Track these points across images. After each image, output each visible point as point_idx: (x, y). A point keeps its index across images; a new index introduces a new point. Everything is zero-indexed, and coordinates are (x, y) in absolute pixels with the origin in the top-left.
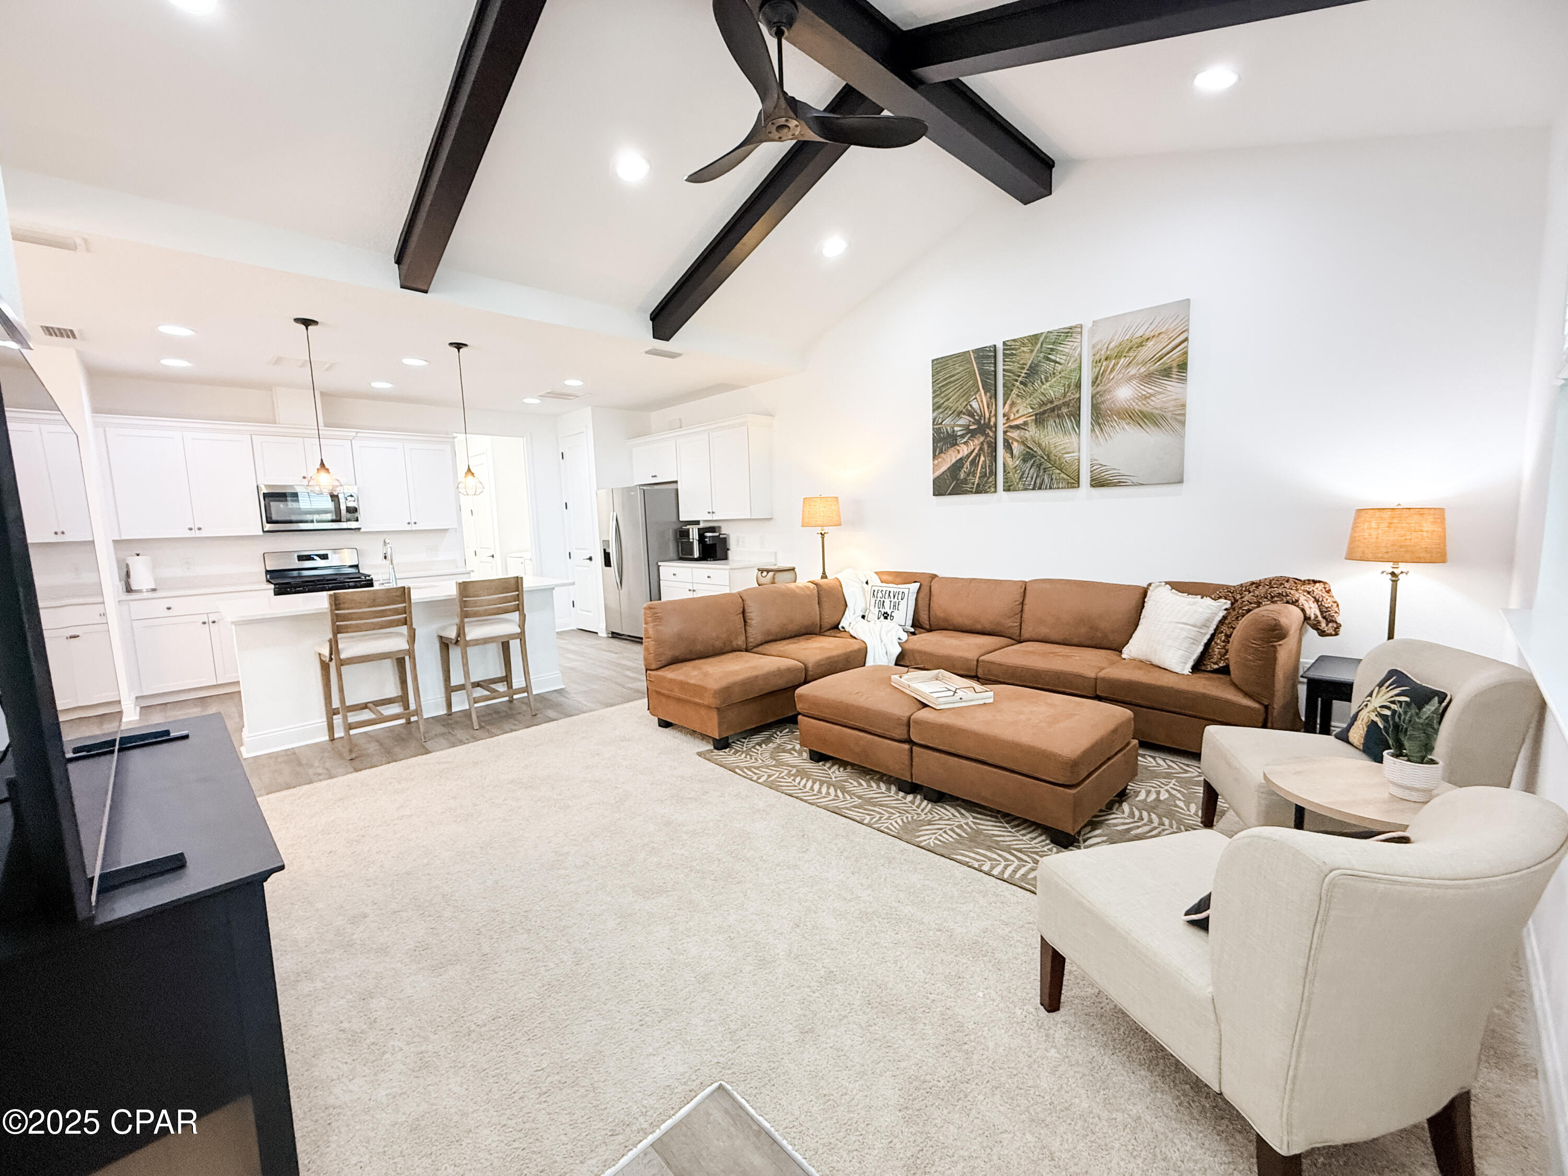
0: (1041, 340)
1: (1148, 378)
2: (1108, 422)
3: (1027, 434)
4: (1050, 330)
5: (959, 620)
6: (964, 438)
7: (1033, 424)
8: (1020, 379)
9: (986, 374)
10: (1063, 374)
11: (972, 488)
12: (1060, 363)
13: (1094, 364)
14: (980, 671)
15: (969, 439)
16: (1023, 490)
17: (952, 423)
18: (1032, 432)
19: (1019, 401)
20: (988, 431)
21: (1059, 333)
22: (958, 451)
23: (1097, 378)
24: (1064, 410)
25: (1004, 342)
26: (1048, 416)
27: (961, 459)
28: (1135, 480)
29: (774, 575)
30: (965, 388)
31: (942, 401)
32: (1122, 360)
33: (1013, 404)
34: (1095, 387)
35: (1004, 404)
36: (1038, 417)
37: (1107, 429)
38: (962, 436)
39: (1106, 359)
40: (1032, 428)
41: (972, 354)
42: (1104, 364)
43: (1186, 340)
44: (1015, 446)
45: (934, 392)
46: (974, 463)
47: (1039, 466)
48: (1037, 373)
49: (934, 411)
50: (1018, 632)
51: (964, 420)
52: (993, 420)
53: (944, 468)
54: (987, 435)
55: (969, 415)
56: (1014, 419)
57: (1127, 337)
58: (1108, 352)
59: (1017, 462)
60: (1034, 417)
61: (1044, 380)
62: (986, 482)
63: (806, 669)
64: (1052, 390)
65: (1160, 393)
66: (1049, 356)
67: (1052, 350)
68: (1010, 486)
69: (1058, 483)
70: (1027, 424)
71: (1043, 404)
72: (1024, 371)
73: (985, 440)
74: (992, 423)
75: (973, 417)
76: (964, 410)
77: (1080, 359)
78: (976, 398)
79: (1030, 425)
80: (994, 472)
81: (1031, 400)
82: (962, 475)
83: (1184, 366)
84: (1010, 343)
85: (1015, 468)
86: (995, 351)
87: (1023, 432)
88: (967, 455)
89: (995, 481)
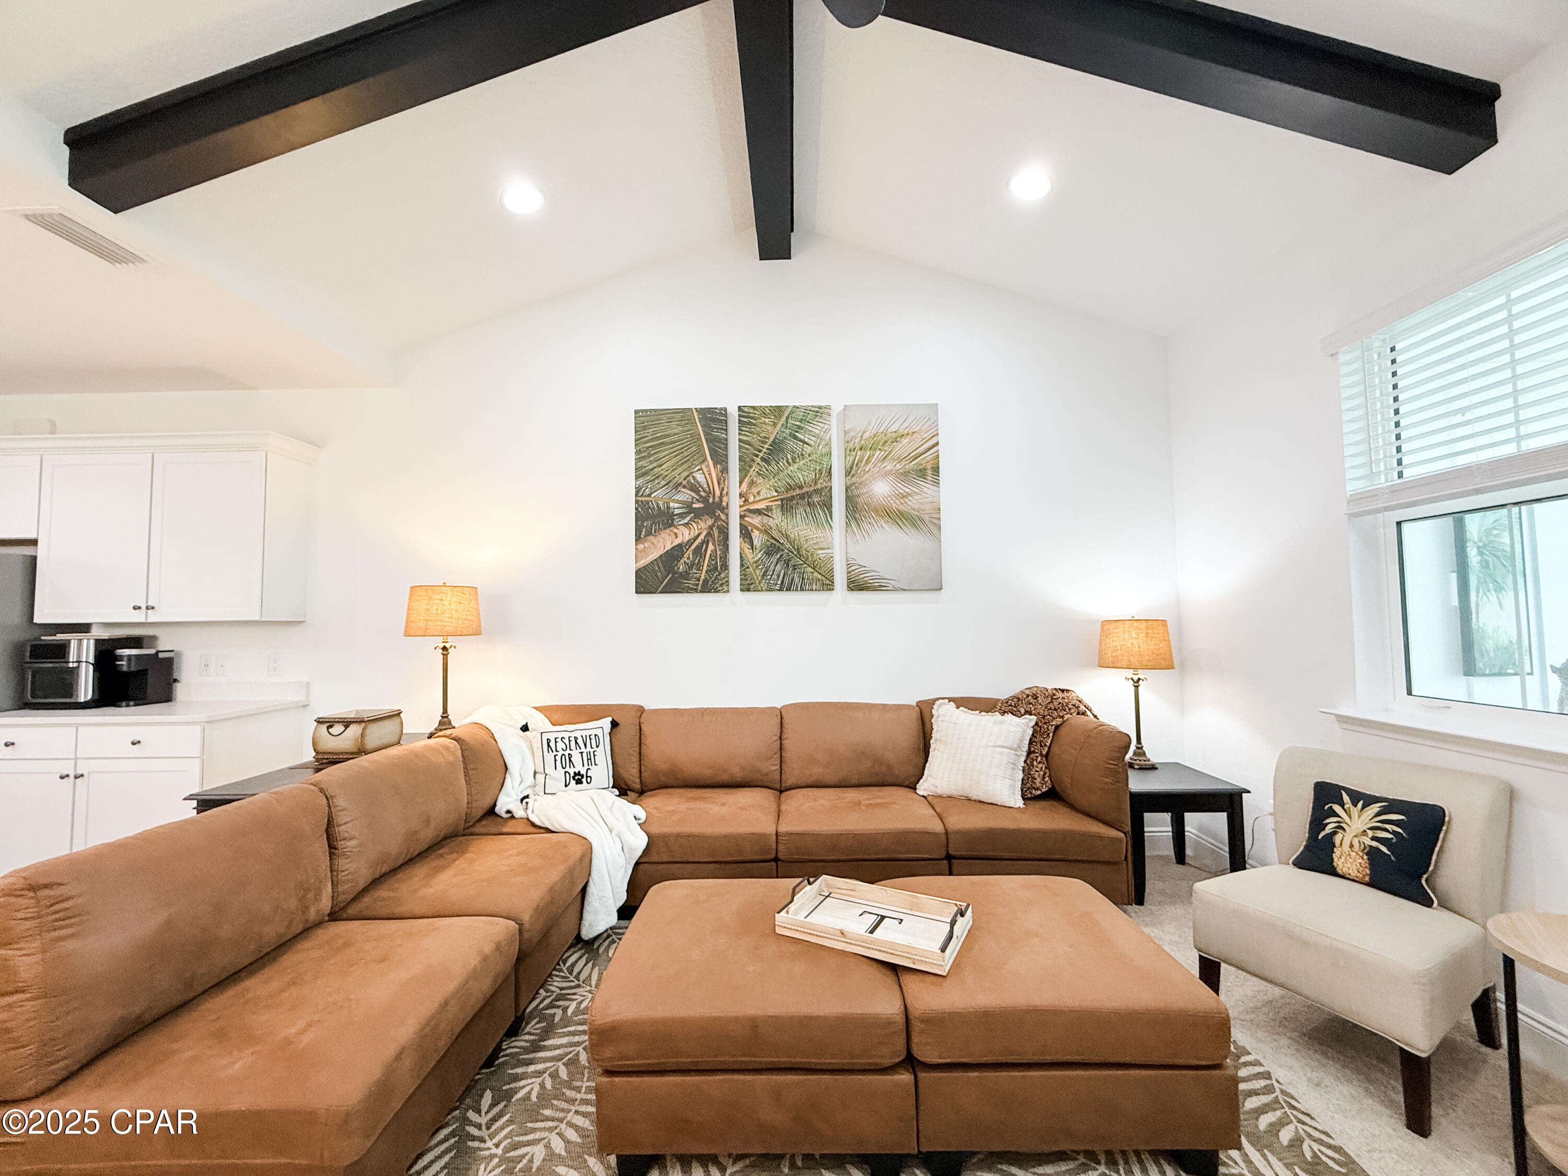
0: (786, 414)
1: (904, 476)
2: (865, 517)
4: (797, 404)
5: (692, 770)
6: (684, 518)
7: (779, 509)
8: (761, 454)
9: (717, 441)
10: (813, 457)
11: (697, 585)
12: (809, 444)
13: (848, 452)
14: (781, 848)
15: (691, 520)
16: (767, 590)
17: (667, 497)
18: (777, 520)
19: (760, 480)
20: (718, 512)
21: (807, 410)
22: (676, 534)
23: (851, 468)
24: (816, 499)
25: (739, 407)
26: (797, 503)
27: (680, 546)
28: (897, 585)
29: (364, 729)
30: (686, 454)
31: (651, 467)
32: (878, 453)
33: (752, 483)
34: (850, 477)
35: (741, 483)
36: (784, 502)
37: (864, 525)
38: (682, 516)
39: (861, 449)
40: (777, 514)
41: (695, 414)
42: (859, 453)
43: (937, 444)
44: (755, 534)
45: (638, 452)
46: (699, 552)
47: (787, 563)
48: (782, 450)
49: (637, 478)
50: (778, 777)
51: (685, 495)
52: (725, 499)
53: (654, 555)
54: (718, 518)
55: (691, 490)
56: (754, 502)
57: (881, 430)
58: (863, 442)
59: (759, 556)
60: (779, 503)
61: (790, 460)
62: (716, 578)
63: (521, 925)
64: (800, 472)
65: (917, 494)
66: (797, 434)
67: (799, 427)
68: (749, 585)
69: (811, 584)
70: (771, 510)
71: (790, 488)
72: (766, 446)
73: (713, 525)
74: (724, 504)
75: (697, 492)
76: (684, 483)
77: (828, 444)
78: (701, 469)
79: (774, 511)
80: (725, 567)
81: (776, 482)
82: (681, 568)
83: (936, 470)
84: (746, 409)
85: (756, 562)
86: (726, 415)
87: (765, 519)
88: (688, 541)
89: (727, 576)
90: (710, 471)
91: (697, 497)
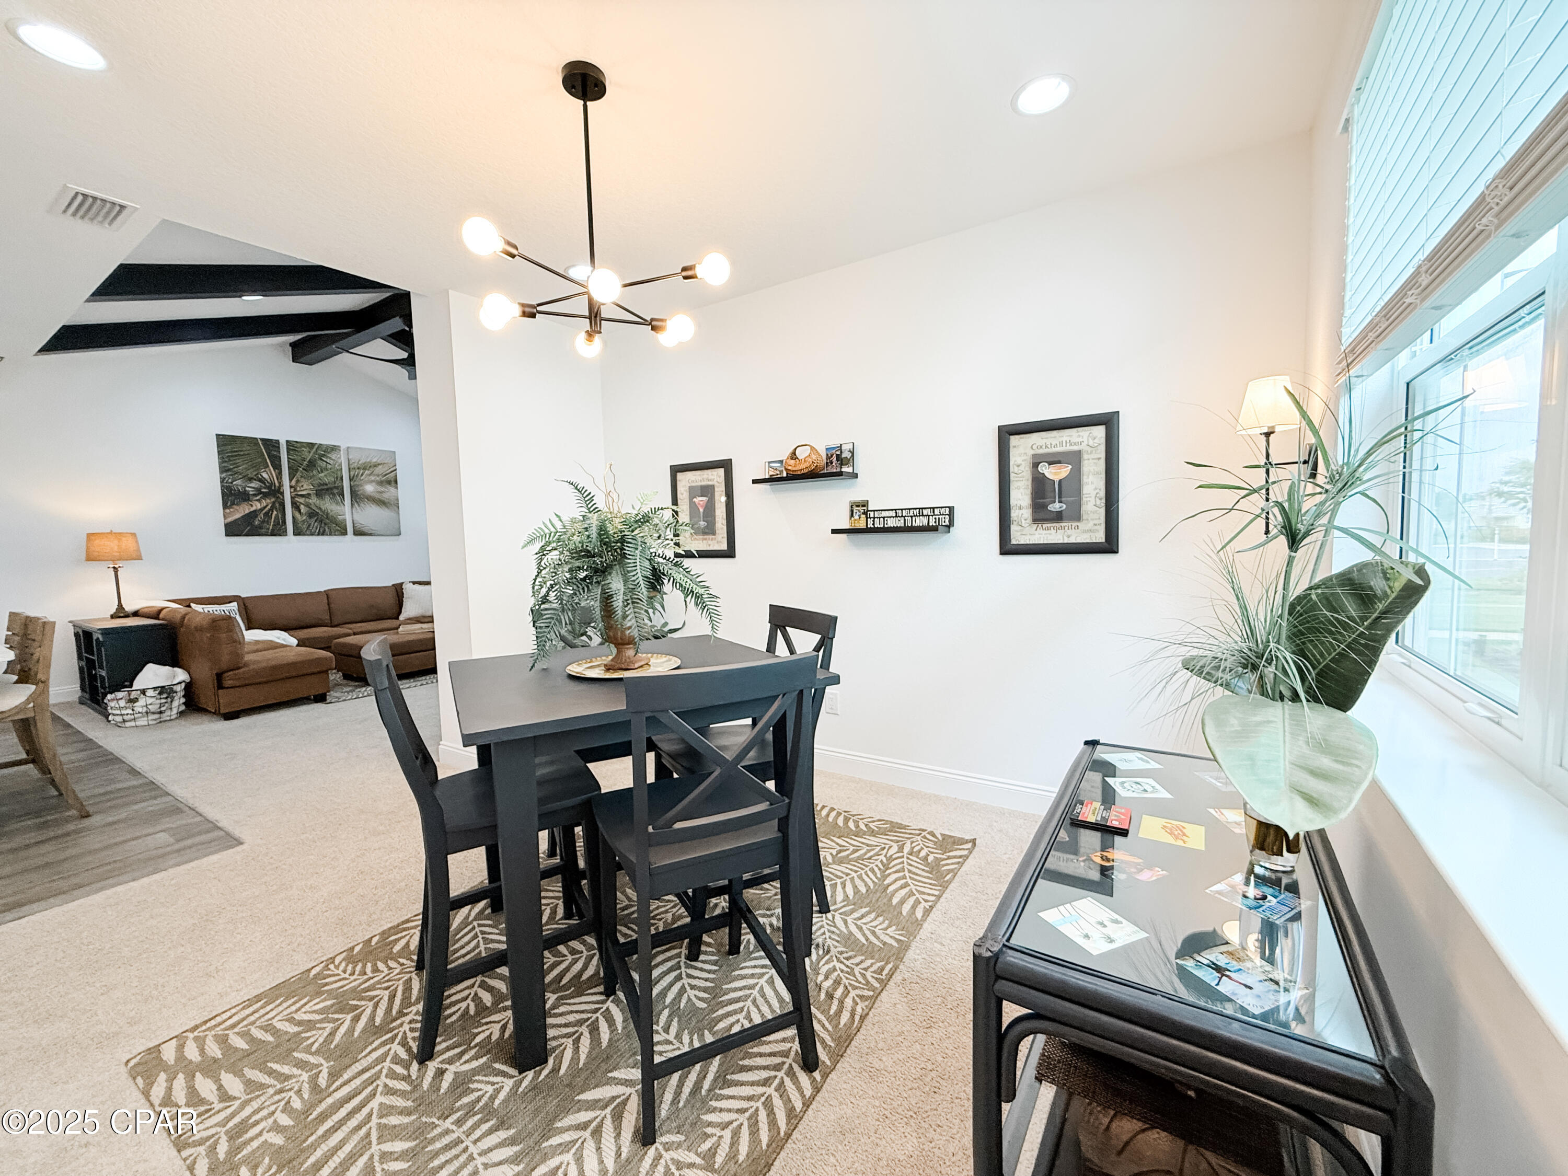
0: (316, 447)
1: (381, 483)
2: (361, 501)
3: (311, 501)
4: (322, 443)
6: (256, 496)
7: (315, 495)
8: (302, 467)
9: (274, 457)
10: (332, 470)
11: (268, 532)
12: (330, 464)
13: (351, 469)
15: (261, 498)
16: (309, 535)
17: (243, 484)
18: (314, 500)
19: (303, 480)
20: (278, 495)
21: (328, 446)
22: (251, 505)
23: (353, 477)
24: (335, 491)
25: (287, 441)
26: (325, 493)
27: (255, 511)
28: (379, 533)
30: (255, 462)
31: (231, 467)
32: (366, 471)
33: (297, 481)
34: (353, 482)
36: (318, 492)
37: (362, 505)
40: (313, 498)
41: (260, 441)
42: (357, 470)
43: (396, 469)
44: (302, 507)
45: (220, 458)
46: (268, 515)
47: (321, 521)
48: (315, 466)
49: (221, 472)
51: (255, 484)
52: (281, 488)
53: (238, 516)
54: (278, 498)
55: (261, 482)
56: (299, 491)
57: (368, 460)
58: (359, 465)
59: (304, 517)
60: (315, 492)
61: (320, 471)
62: (279, 529)
64: (325, 477)
65: (387, 491)
66: (322, 458)
67: (325, 455)
68: (299, 532)
69: (334, 532)
70: (310, 495)
71: (320, 485)
72: (304, 463)
73: (275, 501)
74: (281, 491)
75: (263, 483)
76: (255, 478)
77: (340, 465)
78: (266, 471)
79: (312, 496)
80: (284, 522)
81: (312, 481)
82: (257, 523)
83: (396, 482)
84: (291, 442)
85: (303, 521)
86: (278, 444)
87: (307, 500)
88: (260, 509)
89: (286, 528)
90: (272, 473)
91: (264, 486)
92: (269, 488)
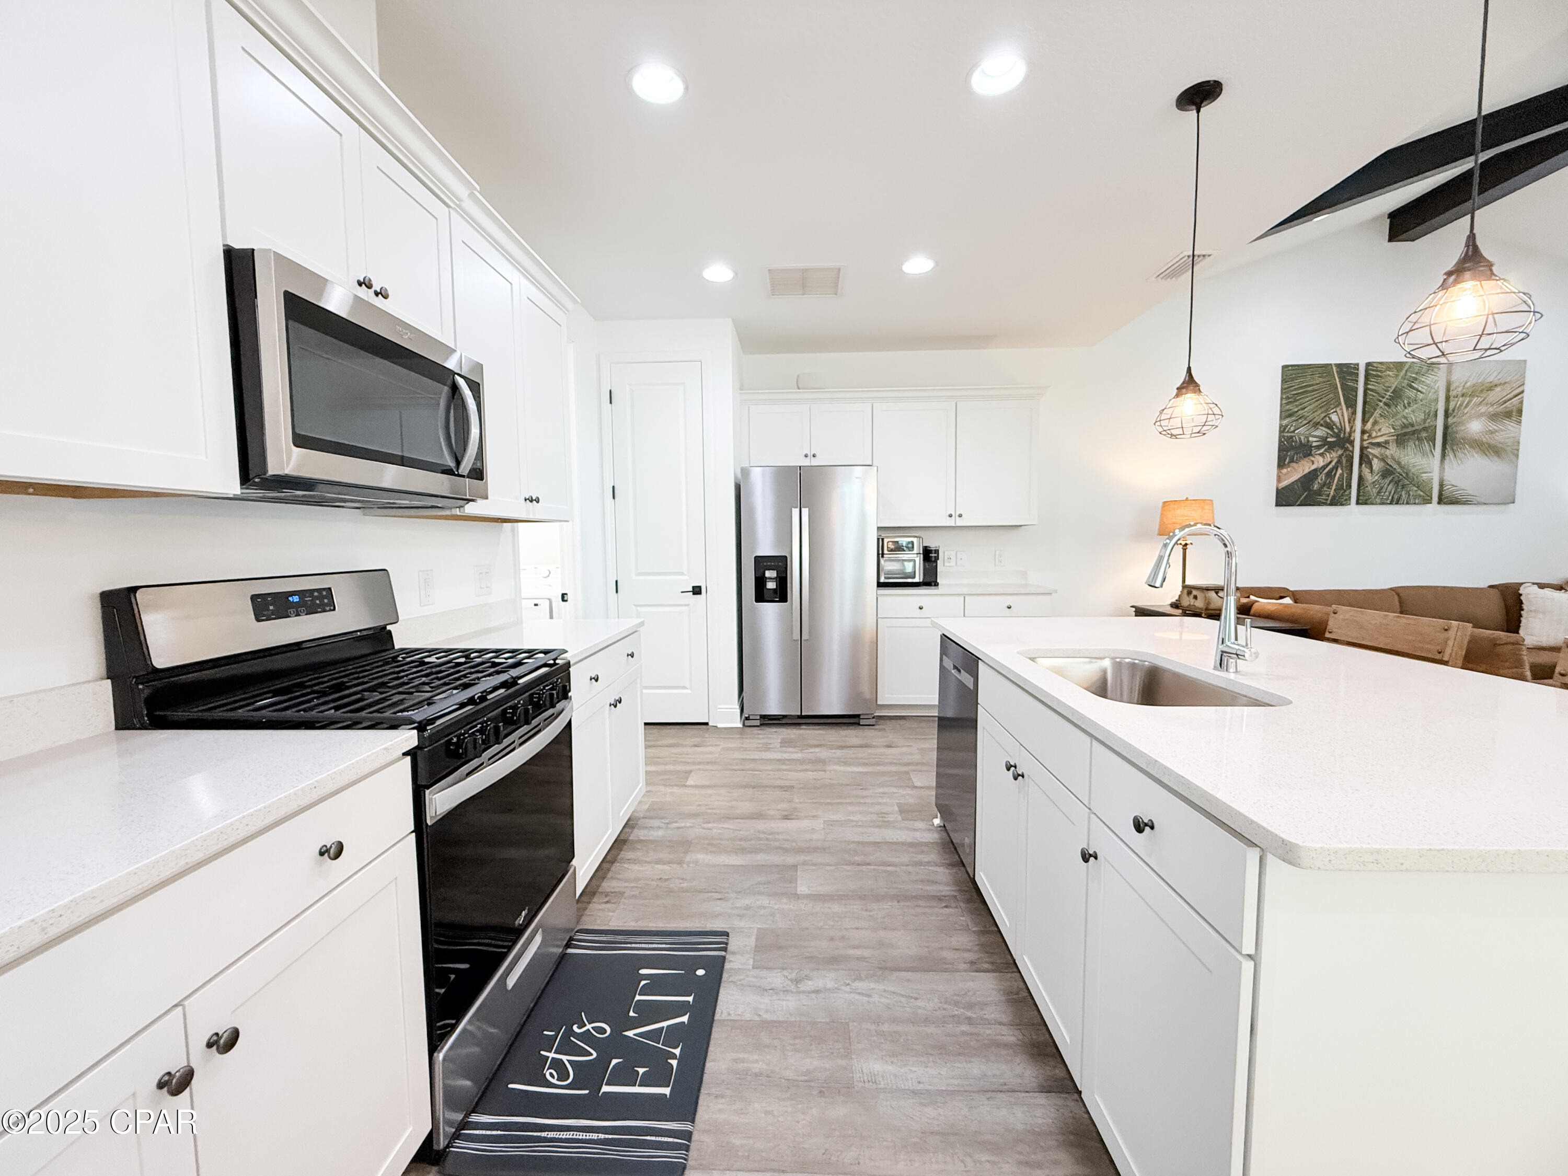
0: (1406, 368)
1: (1495, 417)
2: (1460, 449)
3: (1388, 452)
4: (1414, 361)
6: (1320, 449)
7: (1395, 443)
8: (1384, 400)
9: (1349, 390)
10: (1424, 402)
11: (1328, 500)
12: (1421, 392)
13: (1451, 398)
15: (1325, 450)
16: (1380, 504)
17: (1307, 433)
18: (1392, 450)
19: (1382, 420)
20: (1348, 445)
21: (1422, 365)
22: (1313, 461)
23: (1453, 411)
24: (1424, 435)
25: (1367, 363)
26: (1409, 438)
27: (1315, 470)
28: (1480, 500)
30: (1324, 400)
31: (1296, 410)
32: (1476, 398)
33: (1375, 423)
34: (1447, 419)
36: (1399, 437)
37: (1460, 455)
38: (1318, 447)
39: (1462, 396)
40: (1393, 446)
41: (1334, 368)
42: (1460, 399)
43: (1522, 392)
44: (1375, 462)
45: (1283, 399)
46: (1330, 475)
47: (1397, 483)
48: (1400, 397)
49: (1282, 418)
51: (1321, 432)
52: (1353, 434)
53: (1293, 478)
54: (1347, 449)
55: (1328, 428)
56: (1376, 437)
57: (1480, 381)
58: (1464, 390)
59: (1376, 478)
60: (1395, 438)
61: (1407, 405)
62: (1342, 495)
64: (1415, 415)
65: (1502, 430)
66: (1413, 384)
67: (1416, 379)
68: (1367, 500)
69: (1414, 499)
70: (1389, 443)
71: (1404, 426)
72: (1389, 394)
73: (1342, 454)
74: (1352, 438)
75: (1331, 428)
76: (1322, 422)
77: (1436, 392)
78: (1336, 412)
79: (1391, 444)
80: (1349, 487)
81: (1394, 422)
82: (1316, 487)
83: (1520, 412)
84: (1375, 365)
85: (1374, 482)
86: (1358, 370)
87: (1383, 450)
88: (1322, 467)
89: (1349, 494)
90: (1343, 412)
91: (1331, 433)
92: (1337, 435)
